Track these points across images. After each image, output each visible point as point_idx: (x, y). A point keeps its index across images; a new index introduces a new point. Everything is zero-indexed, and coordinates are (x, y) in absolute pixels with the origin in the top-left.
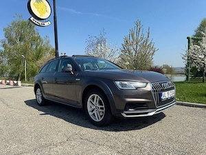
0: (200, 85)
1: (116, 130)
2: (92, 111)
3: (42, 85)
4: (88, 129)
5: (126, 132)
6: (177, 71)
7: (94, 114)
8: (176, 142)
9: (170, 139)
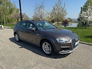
0: (84, 30)
1: (56, 58)
2: (45, 49)
3: (18, 32)
4: (44, 57)
5: (60, 59)
6: (73, 20)
7: (46, 50)
8: (81, 64)
9: (78, 63)
